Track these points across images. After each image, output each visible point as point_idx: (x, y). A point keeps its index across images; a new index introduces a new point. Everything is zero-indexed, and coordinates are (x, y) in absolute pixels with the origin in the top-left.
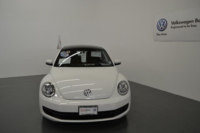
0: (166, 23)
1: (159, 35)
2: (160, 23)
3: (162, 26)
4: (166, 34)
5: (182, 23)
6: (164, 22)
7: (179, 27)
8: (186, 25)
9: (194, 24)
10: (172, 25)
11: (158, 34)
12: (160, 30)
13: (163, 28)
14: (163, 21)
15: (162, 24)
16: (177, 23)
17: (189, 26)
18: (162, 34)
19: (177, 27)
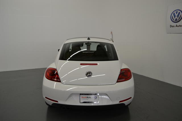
1: (173, 26)
2: (174, 14)
3: (176, 17)
6: (179, 13)
11: (171, 26)
12: (174, 21)
13: (178, 19)
14: (177, 12)
15: (176, 15)
18: (177, 26)
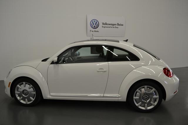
0: (98, 23)
1: (92, 31)
2: (93, 22)
3: (95, 25)
4: (98, 31)
5: (110, 24)
6: (96, 22)
7: (108, 27)
8: (112, 26)
9: (117, 26)
10: (103, 25)
12: (93, 27)
13: (96, 26)
15: (95, 23)
16: (107, 24)
17: (114, 27)
19: (107, 27)
